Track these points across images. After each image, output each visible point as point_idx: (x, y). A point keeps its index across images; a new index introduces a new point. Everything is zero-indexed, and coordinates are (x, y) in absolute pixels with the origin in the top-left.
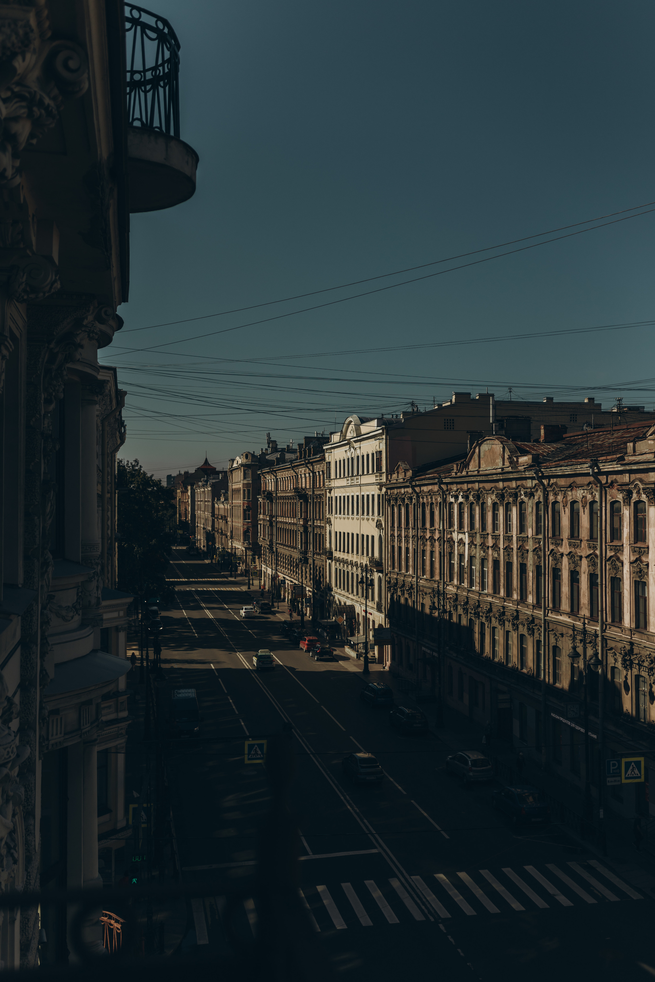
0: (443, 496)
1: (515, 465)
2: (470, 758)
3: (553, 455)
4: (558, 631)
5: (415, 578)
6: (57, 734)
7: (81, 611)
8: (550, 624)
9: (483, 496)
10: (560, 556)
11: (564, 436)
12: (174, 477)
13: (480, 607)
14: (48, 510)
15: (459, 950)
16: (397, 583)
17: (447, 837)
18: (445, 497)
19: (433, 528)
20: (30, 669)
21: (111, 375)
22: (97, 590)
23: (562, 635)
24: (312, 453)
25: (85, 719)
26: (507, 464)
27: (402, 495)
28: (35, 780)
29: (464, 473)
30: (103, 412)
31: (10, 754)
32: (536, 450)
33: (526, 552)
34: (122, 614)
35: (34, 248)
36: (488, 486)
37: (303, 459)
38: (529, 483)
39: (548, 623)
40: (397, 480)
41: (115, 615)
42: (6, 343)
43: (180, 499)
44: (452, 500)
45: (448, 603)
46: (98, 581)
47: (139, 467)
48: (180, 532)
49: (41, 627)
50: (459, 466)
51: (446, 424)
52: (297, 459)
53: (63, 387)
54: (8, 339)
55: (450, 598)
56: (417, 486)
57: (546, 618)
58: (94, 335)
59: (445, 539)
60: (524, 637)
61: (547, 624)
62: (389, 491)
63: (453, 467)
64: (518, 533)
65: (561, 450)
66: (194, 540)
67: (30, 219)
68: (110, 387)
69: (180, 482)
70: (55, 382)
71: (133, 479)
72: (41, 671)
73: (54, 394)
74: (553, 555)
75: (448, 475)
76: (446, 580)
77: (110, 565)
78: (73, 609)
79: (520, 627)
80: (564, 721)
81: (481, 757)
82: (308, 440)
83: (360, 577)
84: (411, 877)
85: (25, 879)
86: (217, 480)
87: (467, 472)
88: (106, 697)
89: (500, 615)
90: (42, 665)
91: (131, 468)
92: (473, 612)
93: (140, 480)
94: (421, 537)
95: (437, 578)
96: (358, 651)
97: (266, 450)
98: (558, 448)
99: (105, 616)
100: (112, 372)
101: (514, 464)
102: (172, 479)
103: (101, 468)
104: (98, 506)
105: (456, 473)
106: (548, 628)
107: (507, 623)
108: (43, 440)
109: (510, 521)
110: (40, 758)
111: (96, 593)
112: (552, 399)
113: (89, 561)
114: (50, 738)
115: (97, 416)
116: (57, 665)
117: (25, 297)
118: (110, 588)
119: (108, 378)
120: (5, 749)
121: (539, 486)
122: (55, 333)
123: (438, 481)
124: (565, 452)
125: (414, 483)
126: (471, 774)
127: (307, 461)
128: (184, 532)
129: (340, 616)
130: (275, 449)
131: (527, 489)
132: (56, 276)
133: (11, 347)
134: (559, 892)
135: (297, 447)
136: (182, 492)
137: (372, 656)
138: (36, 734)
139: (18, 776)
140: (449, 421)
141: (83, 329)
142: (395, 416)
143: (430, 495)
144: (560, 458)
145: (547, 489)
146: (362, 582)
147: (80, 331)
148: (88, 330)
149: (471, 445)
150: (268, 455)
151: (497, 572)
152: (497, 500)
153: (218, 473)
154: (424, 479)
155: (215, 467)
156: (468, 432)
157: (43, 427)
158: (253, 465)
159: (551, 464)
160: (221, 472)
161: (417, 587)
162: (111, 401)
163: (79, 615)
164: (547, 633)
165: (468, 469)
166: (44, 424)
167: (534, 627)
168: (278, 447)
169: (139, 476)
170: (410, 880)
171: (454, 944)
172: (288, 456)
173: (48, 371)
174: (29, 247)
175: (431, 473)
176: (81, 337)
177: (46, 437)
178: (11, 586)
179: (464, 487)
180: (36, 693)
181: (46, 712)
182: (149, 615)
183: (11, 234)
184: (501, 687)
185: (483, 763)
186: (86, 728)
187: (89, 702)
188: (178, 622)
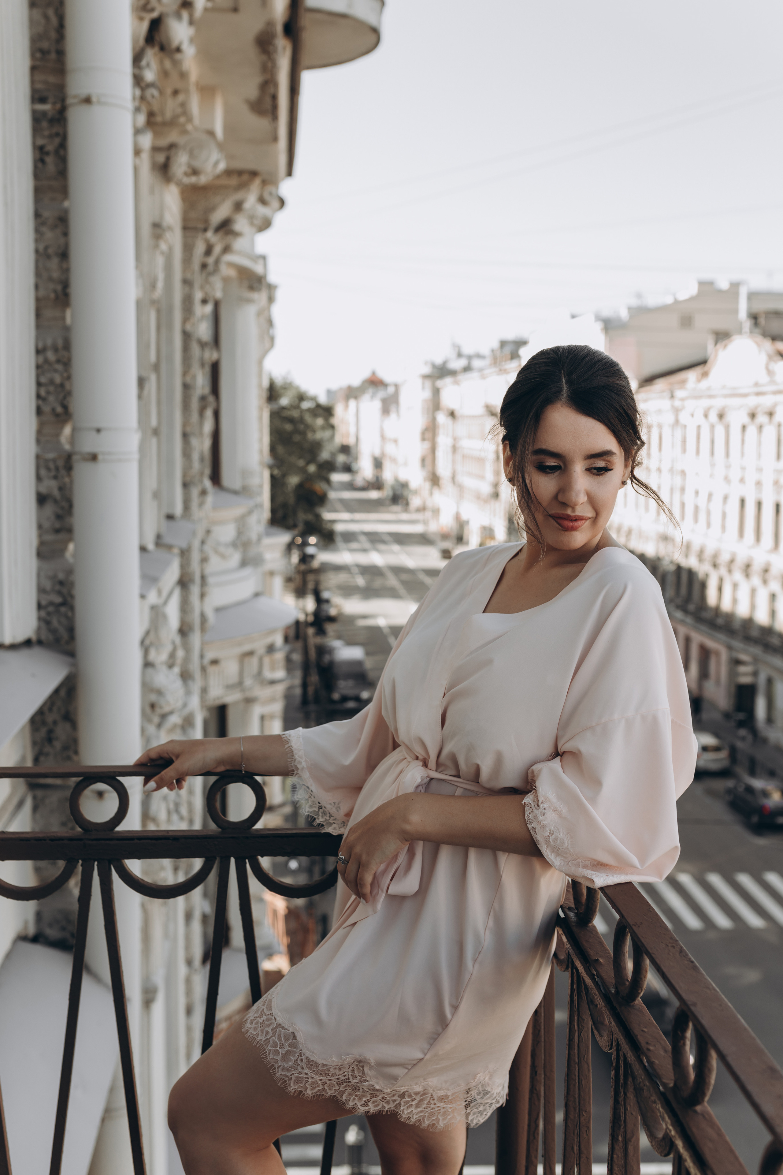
0: (676, 415)
7: (241, 548)
9: (728, 416)
12: (335, 391)
13: (718, 557)
14: (206, 429)
18: (678, 416)
19: (660, 457)
20: (189, 611)
25: (247, 672)
29: (704, 386)
30: (258, 308)
34: (280, 555)
35: (196, 122)
36: (735, 402)
43: (341, 417)
44: (689, 420)
47: (291, 379)
48: (341, 458)
49: (201, 564)
50: (696, 375)
52: (487, 368)
53: (222, 284)
54: (166, 232)
63: (689, 377)
66: (357, 469)
67: (192, 88)
69: (341, 396)
70: (213, 278)
72: (201, 616)
73: (210, 293)
75: (683, 387)
78: (232, 546)
86: (387, 394)
87: (708, 384)
89: (745, 568)
90: (201, 609)
92: (708, 563)
93: (293, 395)
97: (449, 355)
99: (267, 556)
101: (772, 373)
102: (333, 393)
105: (693, 385)
108: (199, 348)
110: (201, 713)
113: (249, 490)
114: (210, 690)
116: (218, 609)
117: (184, 181)
122: (211, 220)
123: (670, 396)
127: (498, 369)
128: (345, 458)
132: (220, 155)
135: (489, 353)
136: (344, 407)
138: (196, 685)
141: (244, 214)
142: (616, 313)
143: (659, 413)
147: (241, 216)
148: (249, 215)
149: (714, 346)
150: (451, 362)
151: (743, 512)
152: (746, 421)
153: (388, 386)
155: (384, 378)
156: (711, 331)
157: (199, 333)
158: (433, 375)
160: (392, 385)
163: (239, 552)
166: (199, 329)
168: (464, 352)
169: (292, 389)
172: (477, 363)
173: (204, 266)
174: (190, 120)
175: (660, 385)
176: (241, 224)
177: (203, 345)
178: (170, 517)
179: (705, 403)
180: (196, 639)
181: (206, 661)
182: (305, 559)
183: (171, 107)
184: (743, 657)
185: (717, 749)
186: (248, 682)
187: (251, 653)
188: (338, 568)
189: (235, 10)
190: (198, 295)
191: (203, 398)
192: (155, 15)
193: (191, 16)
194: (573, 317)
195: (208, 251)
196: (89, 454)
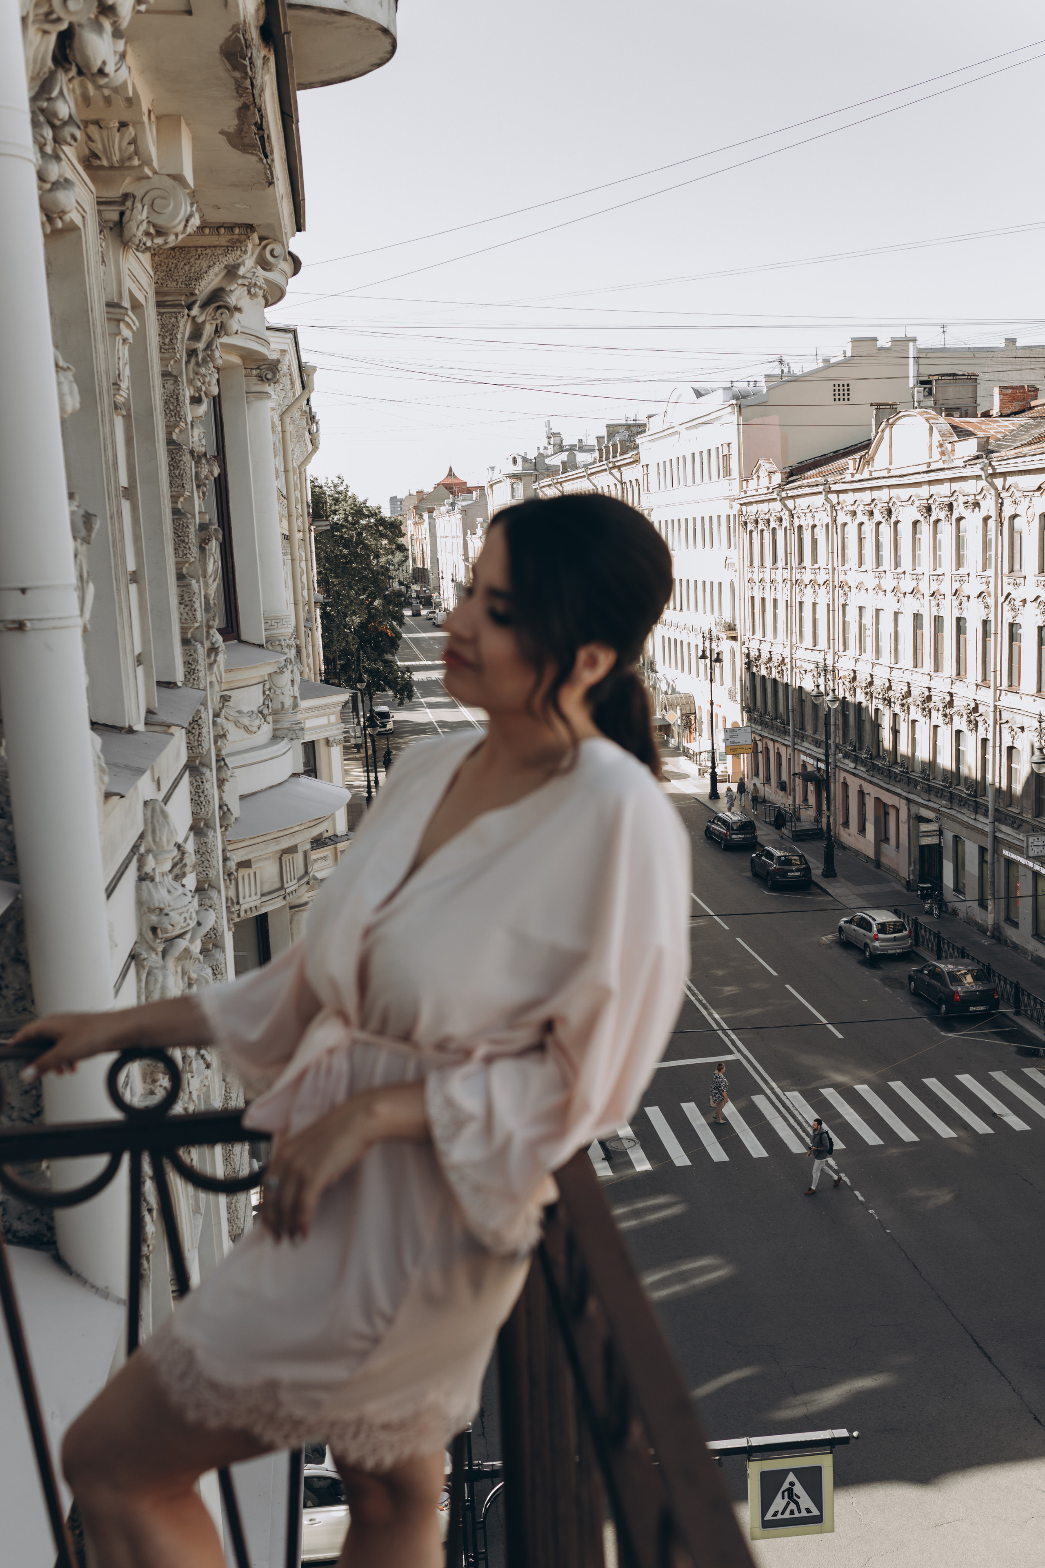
0: (832, 513)
1: (950, 457)
2: (875, 920)
3: (1013, 435)
4: (1015, 723)
5: (788, 647)
6: (250, 896)
7: (271, 717)
8: (1003, 712)
9: (897, 511)
10: (1021, 604)
11: (1033, 403)
12: (401, 501)
13: (891, 689)
14: (210, 568)
15: (857, 1193)
16: (760, 656)
17: (840, 1036)
18: (835, 514)
19: (816, 566)
20: (204, 803)
21: (289, 341)
22: (293, 685)
23: (1022, 729)
24: (619, 450)
25: (289, 873)
26: (936, 455)
27: (766, 514)
28: (225, 959)
29: (866, 475)
30: (281, 403)
31: (188, 921)
32: (984, 431)
33: (966, 598)
34: (333, 719)
35: (155, 164)
36: (904, 493)
37: (605, 462)
38: (971, 487)
39: (1000, 711)
40: (757, 490)
41: (323, 721)
42: (127, 319)
43: (412, 535)
44: (848, 519)
45: (841, 685)
46: (292, 672)
47: (345, 487)
48: (416, 587)
49: (216, 742)
50: (857, 463)
51: (837, 393)
52: (595, 462)
53: (217, 376)
54: (130, 313)
55: (845, 677)
56: (788, 498)
57: (996, 703)
58: (257, 290)
59: (836, 583)
60: (961, 734)
61: (998, 713)
62: (744, 508)
63: (848, 464)
64: (954, 569)
65: (1027, 428)
66: (438, 600)
67: (145, 118)
68: (289, 360)
69: (411, 507)
70: (204, 369)
71: (337, 507)
72: (221, 807)
73: (204, 389)
74: (1010, 602)
75: (839, 477)
76: (837, 650)
77: (311, 644)
78: (259, 715)
79: (956, 718)
80: (1023, 861)
81: (893, 918)
82: (612, 430)
83: (701, 648)
84: (785, 1093)
85: (223, 1092)
86: (469, 502)
87: (871, 472)
88: (318, 842)
89: (924, 701)
90: (221, 798)
91: (332, 488)
92: (881, 697)
93: (348, 508)
94: (797, 581)
95: (822, 644)
96: (700, 765)
97: (545, 448)
98: (1022, 426)
99: (308, 724)
100: (291, 335)
101: (947, 456)
102: (399, 503)
103: (285, 493)
104: (285, 554)
105: (853, 475)
106: (1000, 719)
107: (934, 713)
108: (193, 462)
109: (940, 550)
110: (229, 929)
111: (291, 690)
112: (1014, 341)
113: (277, 643)
114: (241, 901)
115: (273, 409)
116: (242, 797)
117: (149, 244)
118: (313, 681)
119: (285, 347)
120: (181, 914)
121: (988, 490)
122: (197, 292)
123: (824, 490)
124: (1034, 431)
125: (784, 494)
126: (877, 944)
127: (611, 465)
128: (421, 587)
129: (671, 711)
130: (560, 448)
131: (969, 495)
132: (192, 206)
133: (135, 325)
134: (1009, 1111)
135: (595, 442)
136: (415, 524)
137: (722, 772)
138: (220, 896)
139: (201, 953)
140: (841, 388)
141: (240, 281)
142: (752, 384)
143: (811, 511)
144: (1024, 442)
145: (1002, 495)
146: (704, 657)
147: (236, 286)
148: (247, 284)
149: (878, 425)
150: (548, 456)
151: (919, 632)
152: (919, 517)
153: (469, 491)
154: (801, 487)
155: (465, 480)
156: (872, 405)
157: (193, 442)
158: (526, 475)
159: (1008, 453)
160: (476, 488)
161: (791, 662)
162: (292, 383)
163: (269, 723)
164: (998, 727)
165: (873, 467)
166: (193, 437)
167: (977, 718)
168: (564, 443)
169: (346, 502)
170: (783, 1098)
171: (849, 1184)
172: (582, 458)
173: (192, 353)
174: (148, 162)
175: (813, 477)
176: (237, 296)
177: (197, 458)
178: (167, 685)
179: (866, 497)
180: (216, 838)
181: (232, 865)
182: (376, 720)
183: (118, 145)
184: (925, 813)
185: (897, 928)
186: (291, 885)
187: (293, 850)
188: (420, 729)
189: (189, 12)
190: (187, 393)
191: (203, 527)
192: (64, 26)
193: (115, 25)
194: (699, 394)
195: (196, 335)
196: (13, 622)
